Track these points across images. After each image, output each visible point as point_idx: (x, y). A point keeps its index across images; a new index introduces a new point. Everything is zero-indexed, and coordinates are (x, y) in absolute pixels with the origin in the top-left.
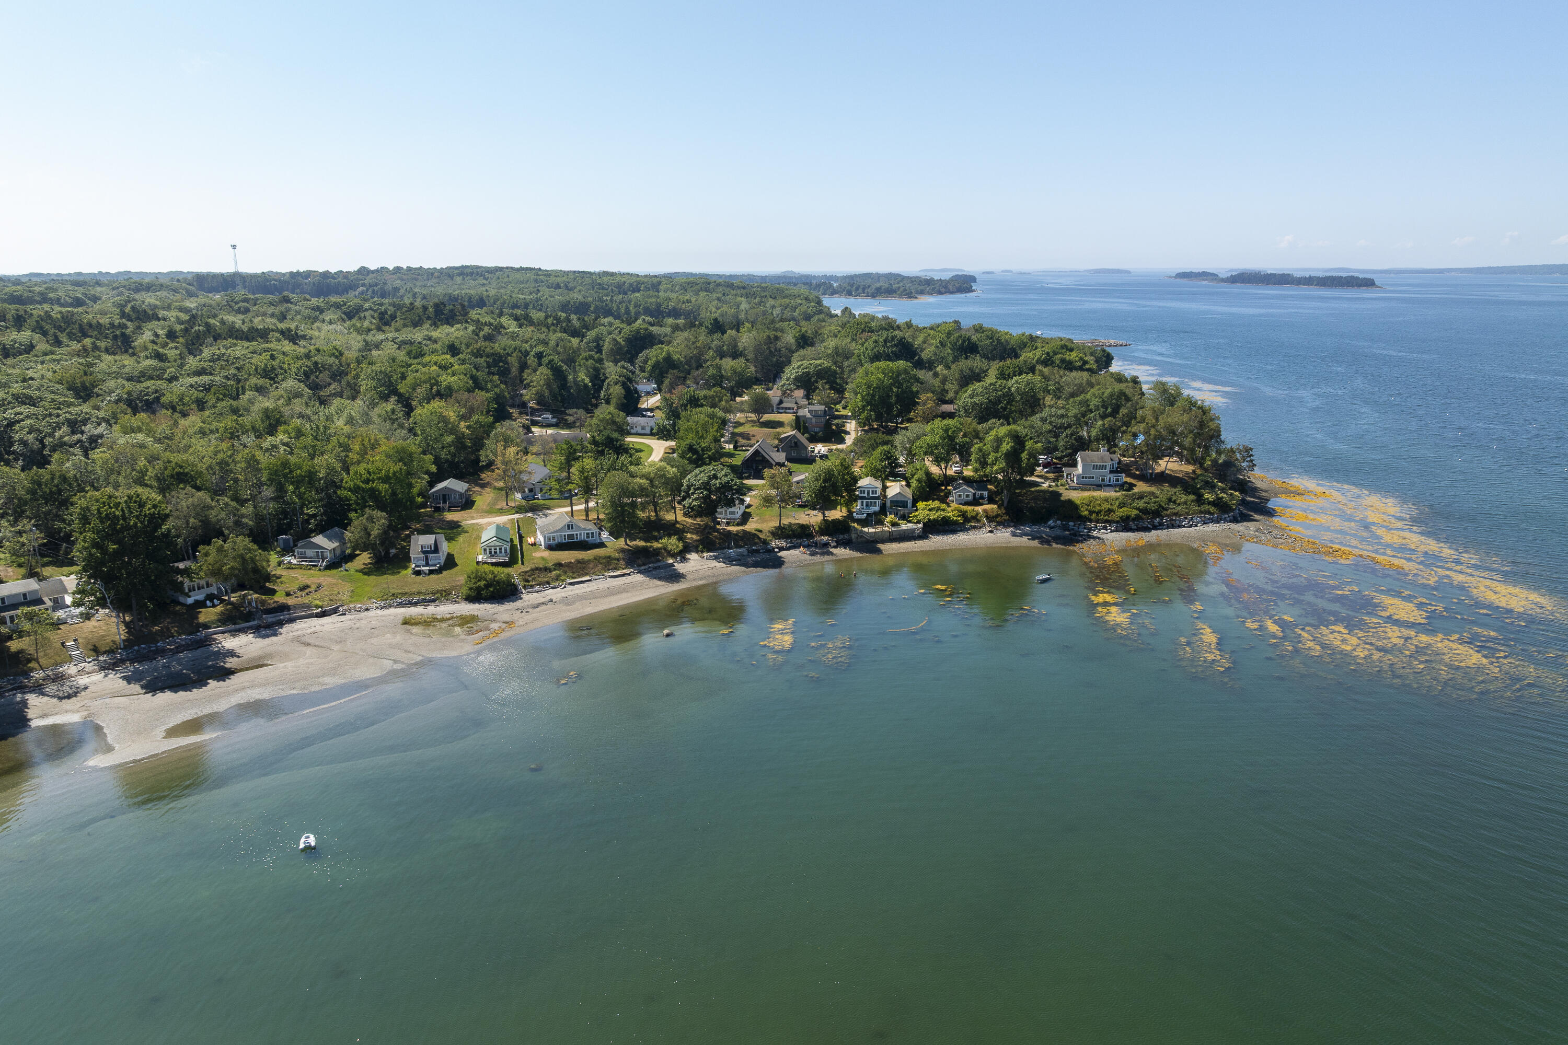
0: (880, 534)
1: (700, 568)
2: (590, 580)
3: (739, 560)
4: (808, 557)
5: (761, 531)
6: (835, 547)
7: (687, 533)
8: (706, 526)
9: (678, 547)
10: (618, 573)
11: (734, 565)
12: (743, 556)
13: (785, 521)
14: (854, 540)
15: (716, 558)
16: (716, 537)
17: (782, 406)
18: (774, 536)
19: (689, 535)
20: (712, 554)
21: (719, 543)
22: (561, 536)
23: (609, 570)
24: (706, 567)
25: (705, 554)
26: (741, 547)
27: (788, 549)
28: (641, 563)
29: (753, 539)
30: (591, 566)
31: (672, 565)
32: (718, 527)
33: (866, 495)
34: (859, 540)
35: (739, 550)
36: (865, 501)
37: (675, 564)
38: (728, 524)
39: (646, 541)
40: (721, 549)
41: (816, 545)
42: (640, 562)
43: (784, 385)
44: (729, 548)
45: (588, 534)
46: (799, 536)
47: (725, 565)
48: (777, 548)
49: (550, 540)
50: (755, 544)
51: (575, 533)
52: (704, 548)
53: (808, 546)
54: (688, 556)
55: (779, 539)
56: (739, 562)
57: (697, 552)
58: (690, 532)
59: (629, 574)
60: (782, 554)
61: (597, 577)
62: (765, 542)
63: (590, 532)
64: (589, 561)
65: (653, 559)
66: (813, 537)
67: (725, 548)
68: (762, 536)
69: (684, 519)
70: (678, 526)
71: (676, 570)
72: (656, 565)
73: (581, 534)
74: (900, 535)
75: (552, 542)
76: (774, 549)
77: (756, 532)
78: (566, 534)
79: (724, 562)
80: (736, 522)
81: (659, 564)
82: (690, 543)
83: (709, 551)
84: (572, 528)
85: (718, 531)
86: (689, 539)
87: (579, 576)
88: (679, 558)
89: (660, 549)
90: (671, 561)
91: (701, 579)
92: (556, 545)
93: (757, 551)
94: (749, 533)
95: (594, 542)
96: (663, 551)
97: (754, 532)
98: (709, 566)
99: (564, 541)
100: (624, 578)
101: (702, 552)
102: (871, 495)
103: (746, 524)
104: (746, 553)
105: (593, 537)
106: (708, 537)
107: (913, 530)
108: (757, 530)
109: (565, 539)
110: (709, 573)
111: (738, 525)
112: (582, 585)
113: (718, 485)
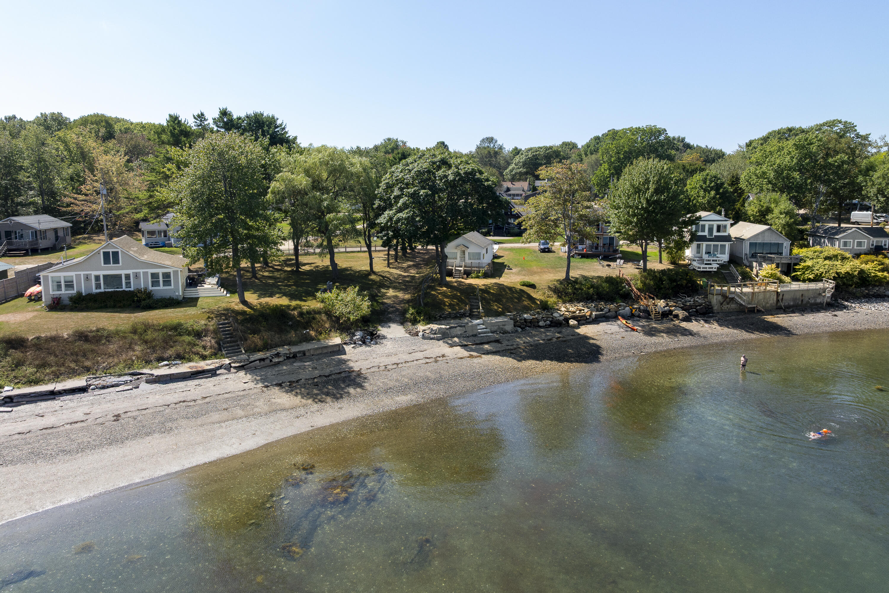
0: (761, 297)
1: (408, 358)
2: (83, 390)
3: (497, 341)
4: (639, 337)
5: (533, 286)
6: (687, 319)
7: (388, 288)
8: (426, 279)
9: (358, 308)
10: (184, 368)
11: (488, 353)
12: (505, 332)
13: (574, 274)
14: (715, 308)
15: (444, 336)
16: (444, 294)
17: (509, 193)
18: (559, 297)
19: (391, 292)
20: (435, 327)
21: (451, 306)
22: (87, 278)
23: (160, 359)
24: (420, 355)
25: (421, 327)
26: (497, 314)
27: (596, 321)
28: (260, 343)
29: (520, 299)
30: (112, 347)
31: (339, 350)
32: (448, 279)
33: (706, 233)
34: (725, 307)
35: (494, 320)
36: (704, 244)
37: (348, 348)
38: (468, 274)
39: (292, 297)
40: (455, 317)
41: (647, 314)
42: (256, 339)
43: (513, 169)
44: (472, 316)
45: (154, 276)
46: (608, 298)
47: (466, 353)
48: (574, 318)
49: (59, 287)
50: (527, 309)
51: (123, 272)
52: (419, 313)
53: (631, 317)
54: (382, 331)
55: (571, 301)
56: (498, 347)
57: (402, 323)
58: (395, 288)
59: (212, 373)
60: (585, 330)
61: (114, 380)
62: (545, 306)
63: (160, 271)
64: (109, 337)
65: (293, 335)
66: (637, 299)
67: (463, 315)
68: (537, 295)
69: (388, 269)
70: (373, 277)
71: (345, 361)
72: (295, 349)
73: (137, 276)
74: (794, 300)
75: (64, 292)
76: (567, 320)
77: (525, 288)
78: (101, 273)
79: (463, 346)
80: (482, 271)
81: (305, 347)
82: (389, 306)
83: (430, 320)
84: (116, 261)
85: (448, 285)
86: (389, 298)
87: (57, 377)
88: (358, 335)
89: (319, 312)
90: (336, 340)
91: (404, 389)
92: (71, 299)
93: (533, 324)
94: (510, 289)
95: (167, 295)
96: (324, 317)
97: (519, 287)
98: (428, 354)
99: (95, 291)
100: (192, 383)
101: (415, 322)
102: (715, 233)
103: (500, 276)
104: (509, 327)
105: (167, 282)
106: (426, 295)
107: (820, 293)
108: (524, 284)
109: (98, 286)
110: (428, 372)
111: (486, 276)
112: (43, 405)
113: (451, 178)
